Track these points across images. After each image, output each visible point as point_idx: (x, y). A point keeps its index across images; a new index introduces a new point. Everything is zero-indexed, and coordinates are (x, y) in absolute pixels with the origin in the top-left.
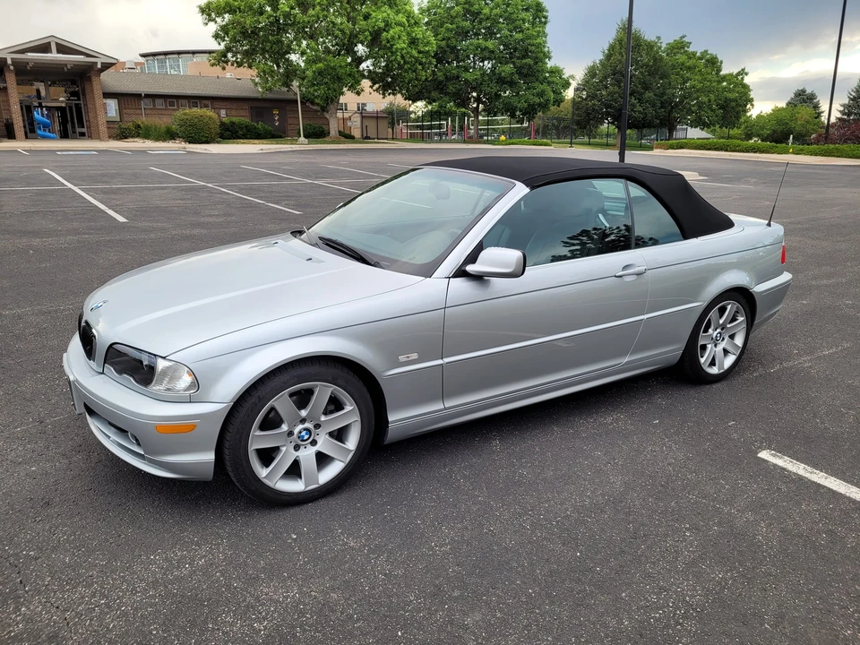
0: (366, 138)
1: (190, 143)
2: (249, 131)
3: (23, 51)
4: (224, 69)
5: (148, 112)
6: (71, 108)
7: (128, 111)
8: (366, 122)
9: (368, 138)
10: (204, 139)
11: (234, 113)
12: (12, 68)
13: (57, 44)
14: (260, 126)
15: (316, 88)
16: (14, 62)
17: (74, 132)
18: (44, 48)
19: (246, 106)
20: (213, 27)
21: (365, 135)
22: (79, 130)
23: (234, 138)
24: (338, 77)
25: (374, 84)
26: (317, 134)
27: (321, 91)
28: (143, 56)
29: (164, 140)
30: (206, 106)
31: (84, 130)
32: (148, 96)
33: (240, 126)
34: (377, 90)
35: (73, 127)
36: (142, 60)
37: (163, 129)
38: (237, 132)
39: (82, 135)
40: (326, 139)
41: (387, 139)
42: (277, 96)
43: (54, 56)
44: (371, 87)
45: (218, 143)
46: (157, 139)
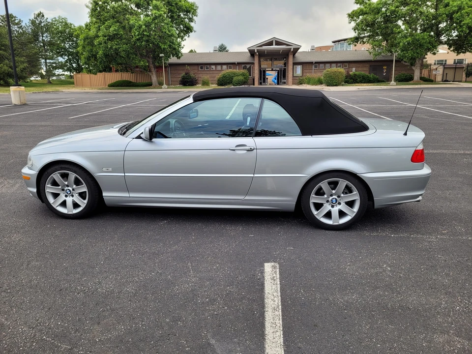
0: (445, 81)
1: (327, 86)
2: (364, 79)
3: (261, 46)
4: (355, 45)
5: (315, 71)
6: (281, 70)
7: (306, 71)
8: (446, 71)
9: (446, 81)
10: (335, 84)
11: (360, 69)
12: (257, 53)
13: (276, 41)
14: (371, 76)
15: (405, 52)
16: (258, 50)
17: (281, 82)
18: (270, 43)
19: (368, 65)
20: (353, 24)
21: (444, 79)
22: (283, 81)
23: (355, 83)
24: (420, 45)
25: (450, 47)
26: (407, 79)
27: (409, 54)
28: (334, 42)
29: (316, 85)
30: (340, 67)
31: (285, 81)
32: (316, 63)
33: (359, 76)
34: (453, 51)
35: (281, 79)
36: (333, 44)
37: (317, 79)
38: (357, 79)
39: (285, 83)
40: (410, 82)
41: (461, 81)
42: (386, 59)
43: (274, 47)
44: (449, 49)
45: (343, 85)
46: (313, 84)
